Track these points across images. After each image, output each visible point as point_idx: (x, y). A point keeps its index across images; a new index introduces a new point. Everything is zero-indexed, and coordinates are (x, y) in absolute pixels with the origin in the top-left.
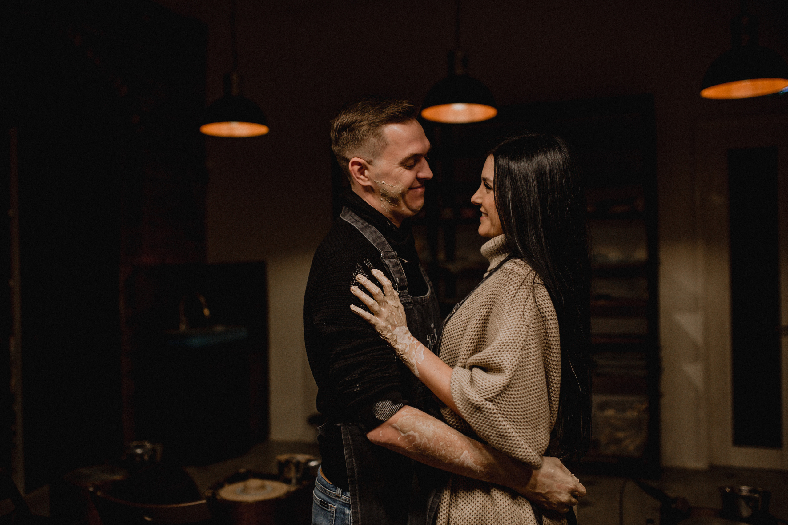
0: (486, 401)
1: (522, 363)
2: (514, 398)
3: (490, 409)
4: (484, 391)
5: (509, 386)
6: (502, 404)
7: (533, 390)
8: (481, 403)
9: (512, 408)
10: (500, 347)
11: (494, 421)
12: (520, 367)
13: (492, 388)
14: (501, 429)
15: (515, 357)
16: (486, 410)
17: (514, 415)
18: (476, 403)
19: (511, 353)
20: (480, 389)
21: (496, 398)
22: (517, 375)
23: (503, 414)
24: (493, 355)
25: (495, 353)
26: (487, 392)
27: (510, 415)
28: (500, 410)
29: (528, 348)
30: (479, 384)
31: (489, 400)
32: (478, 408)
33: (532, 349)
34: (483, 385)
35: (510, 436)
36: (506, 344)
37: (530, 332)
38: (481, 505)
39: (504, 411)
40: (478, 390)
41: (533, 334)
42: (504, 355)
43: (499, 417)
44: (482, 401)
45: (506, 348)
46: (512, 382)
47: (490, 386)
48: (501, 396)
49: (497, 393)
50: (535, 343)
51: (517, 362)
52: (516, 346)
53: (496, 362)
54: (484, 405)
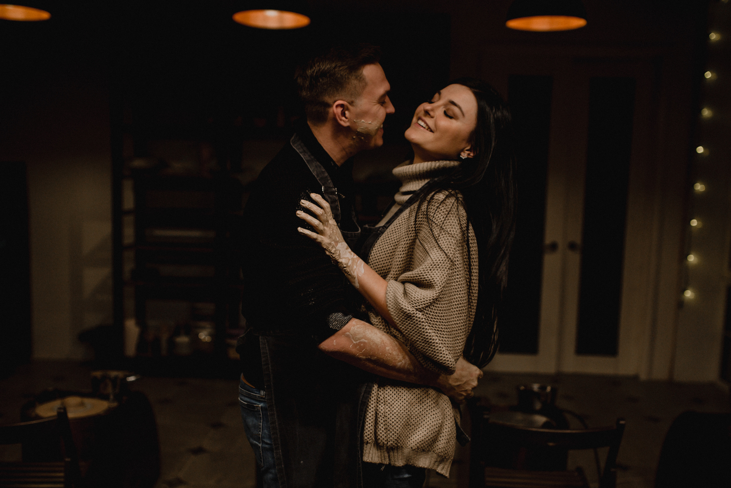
0: (416, 311)
1: (449, 281)
2: (440, 310)
3: (419, 318)
4: (415, 302)
5: (438, 300)
6: (430, 314)
7: (456, 305)
8: (412, 313)
9: (438, 319)
10: (431, 267)
11: (421, 329)
12: (447, 284)
13: (423, 300)
14: (427, 336)
15: (443, 275)
16: (416, 319)
17: (439, 325)
18: (408, 312)
19: (440, 272)
20: (412, 300)
21: (425, 309)
22: (445, 291)
23: (430, 323)
24: (425, 273)
25: (427, 272)
26: (419, 303)
27: (436, 324)
28: (428, 320)
29: (454, 268)
30: (412, 296)
31: (419, 310)
32: (408, 317)
33: (457, 269)
34: (415, 297)
35: (434, 343)
36: (437, 264)
37: (456, 254)
39: (431, 320)
40: (410, 301)
41: (458, 256)
42: (435, 273)
43: (426, 326)
44: (413, 311)
45: (436, 267)
46: (440, 296)
47: (421, 298)
48: (430, 308)
49: (426, 305)
50: (460, 264)
51: (445, 279)
52: (445, 266)
53: (428, 279)
54: (414, 315)
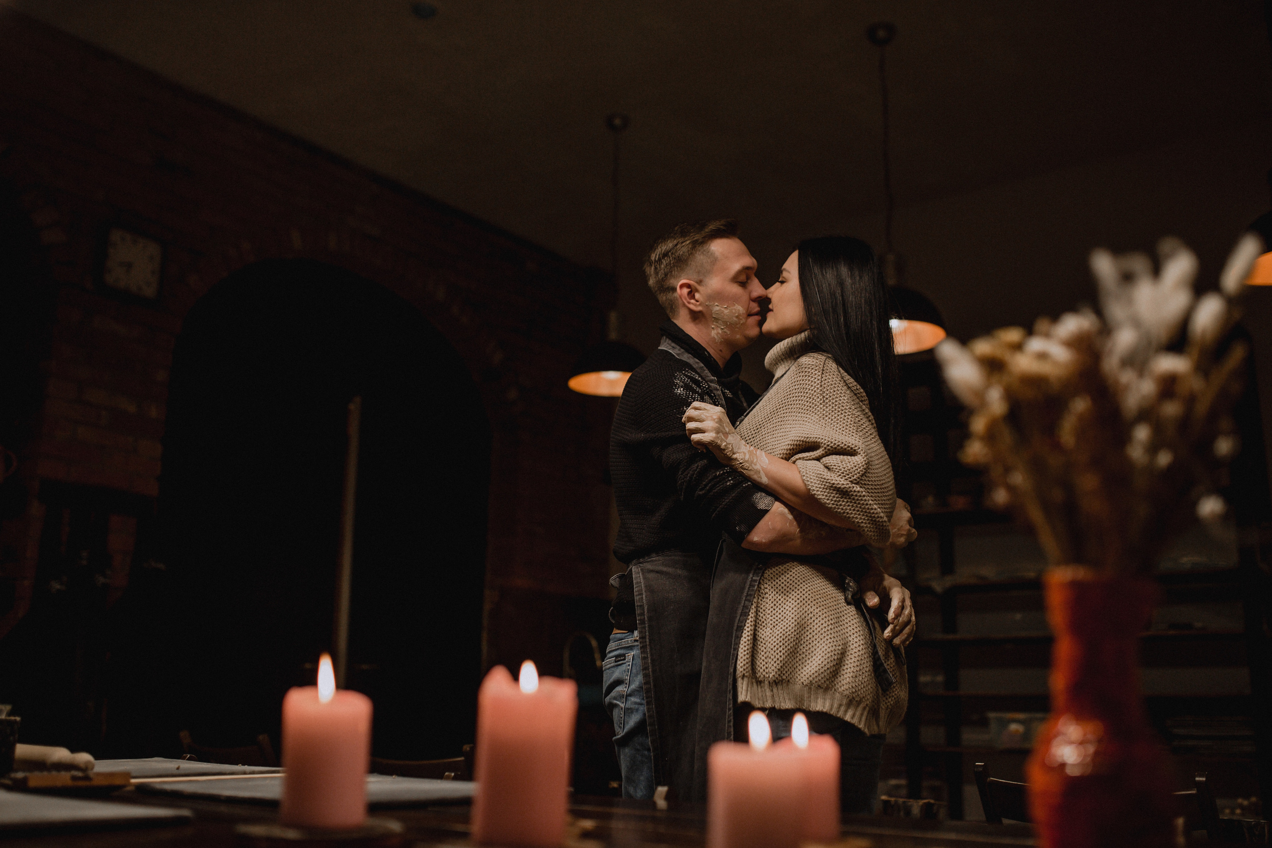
0: (852, 484)
2: (877, 477)
3: (859, 492)
6: (868, 485)
8: (847, 486)
9: (878, 489)
11: (864, 505)
13: (855, 468)
16: (855, 494)
18: (843, 487)
21: (862, 480)
23: (872, 496)
27: (878, 496)
32: (843, 493)
38: (796, 622)
39: (872, 492)
44: (848, 484)
47: (852, 467)
48: (866, 476)
49: (860, 475)
54: (851, 489)
